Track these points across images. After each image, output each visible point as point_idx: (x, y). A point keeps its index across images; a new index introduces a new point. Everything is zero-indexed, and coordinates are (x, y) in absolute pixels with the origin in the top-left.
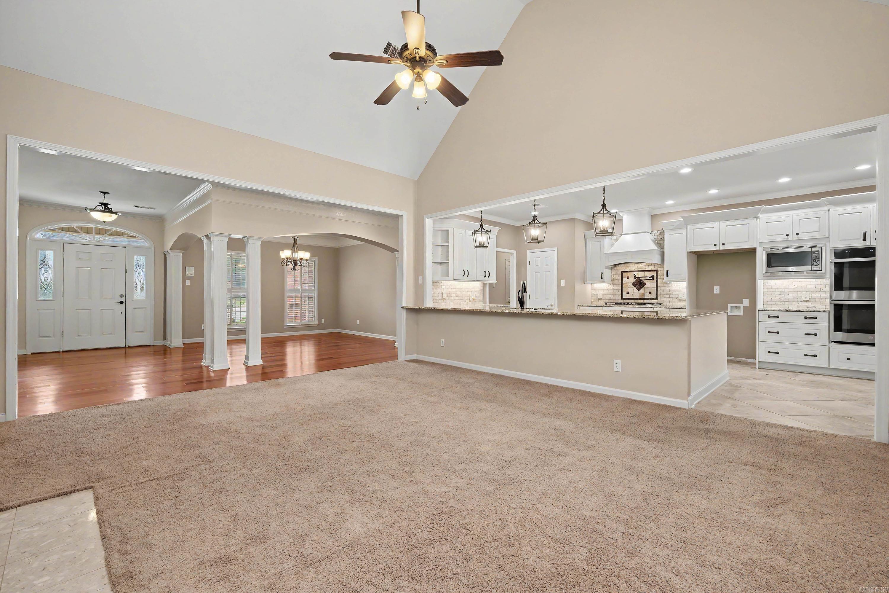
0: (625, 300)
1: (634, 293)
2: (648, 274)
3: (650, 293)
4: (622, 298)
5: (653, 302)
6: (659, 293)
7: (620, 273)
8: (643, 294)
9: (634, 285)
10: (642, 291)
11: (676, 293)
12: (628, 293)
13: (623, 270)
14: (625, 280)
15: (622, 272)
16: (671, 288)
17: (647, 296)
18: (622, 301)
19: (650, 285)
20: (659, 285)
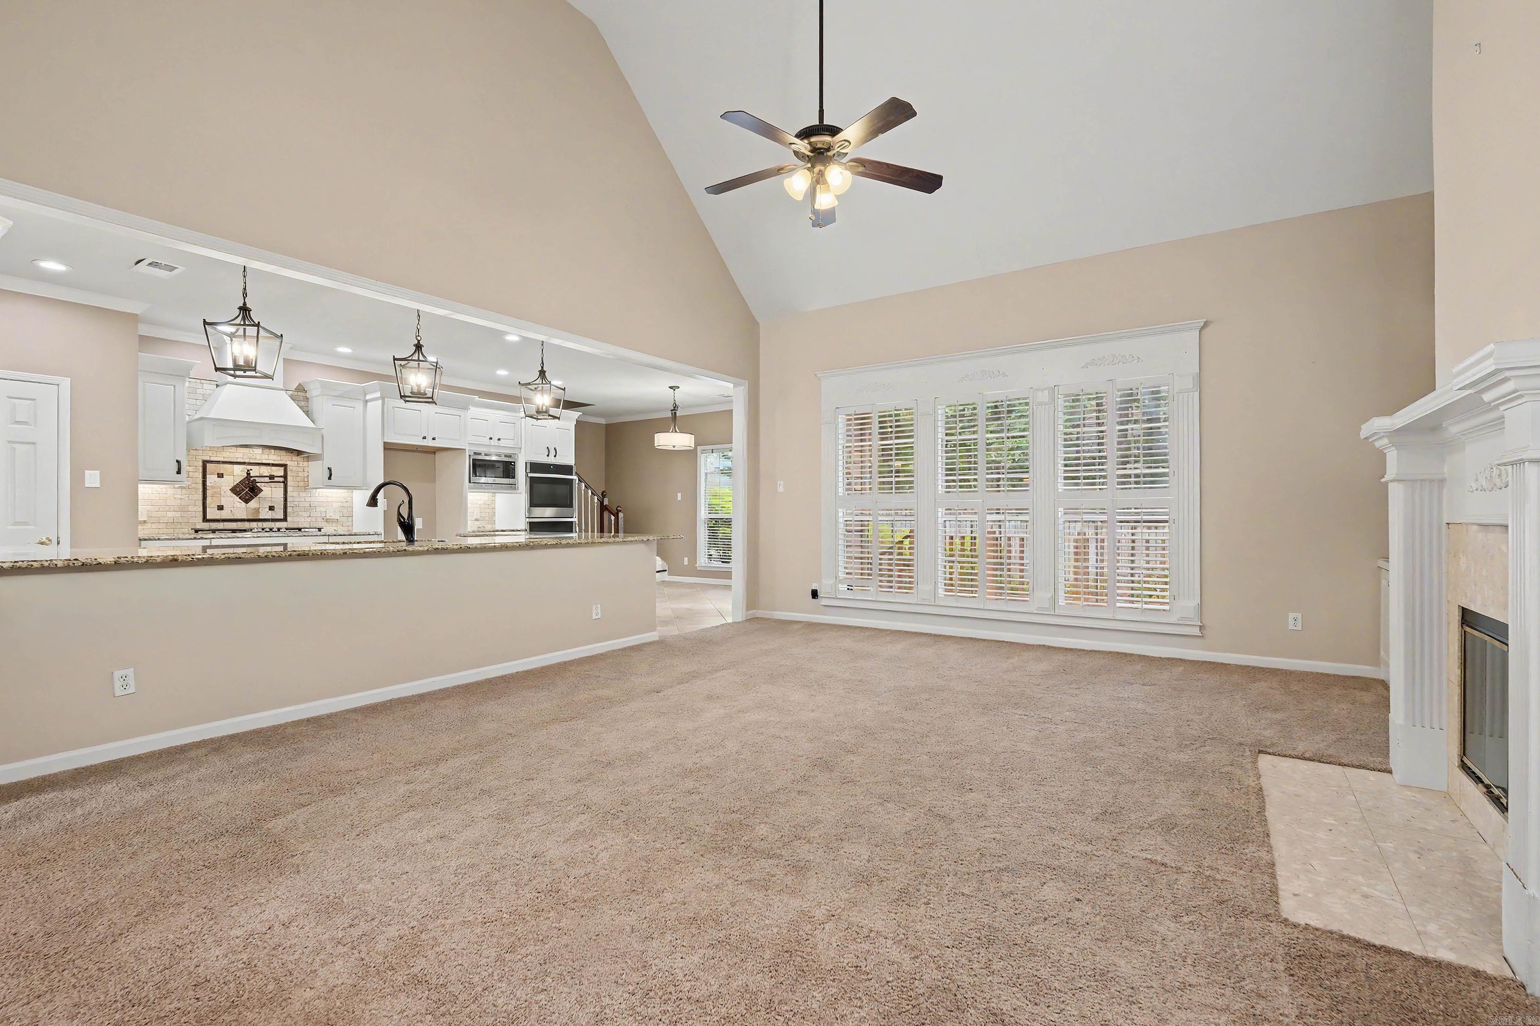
0: (211, 524)
1: (236, 507)
2: (266, 471)
3: (271, 508)
4: (205, 519)
5: (279, 525)
6: (289, 510)
7: (201, 464)
8: (257, 510)
9: (235, 490)
10: (253, 504)
11: (323, 509)
12: (221, 508)
13: (207, 458)
14: (211, 479)
15: (205, 463)
16: (313, 499)
17: (265, 514)
18: (206, 526)
19: (271, 493)
20: (289, 494)
